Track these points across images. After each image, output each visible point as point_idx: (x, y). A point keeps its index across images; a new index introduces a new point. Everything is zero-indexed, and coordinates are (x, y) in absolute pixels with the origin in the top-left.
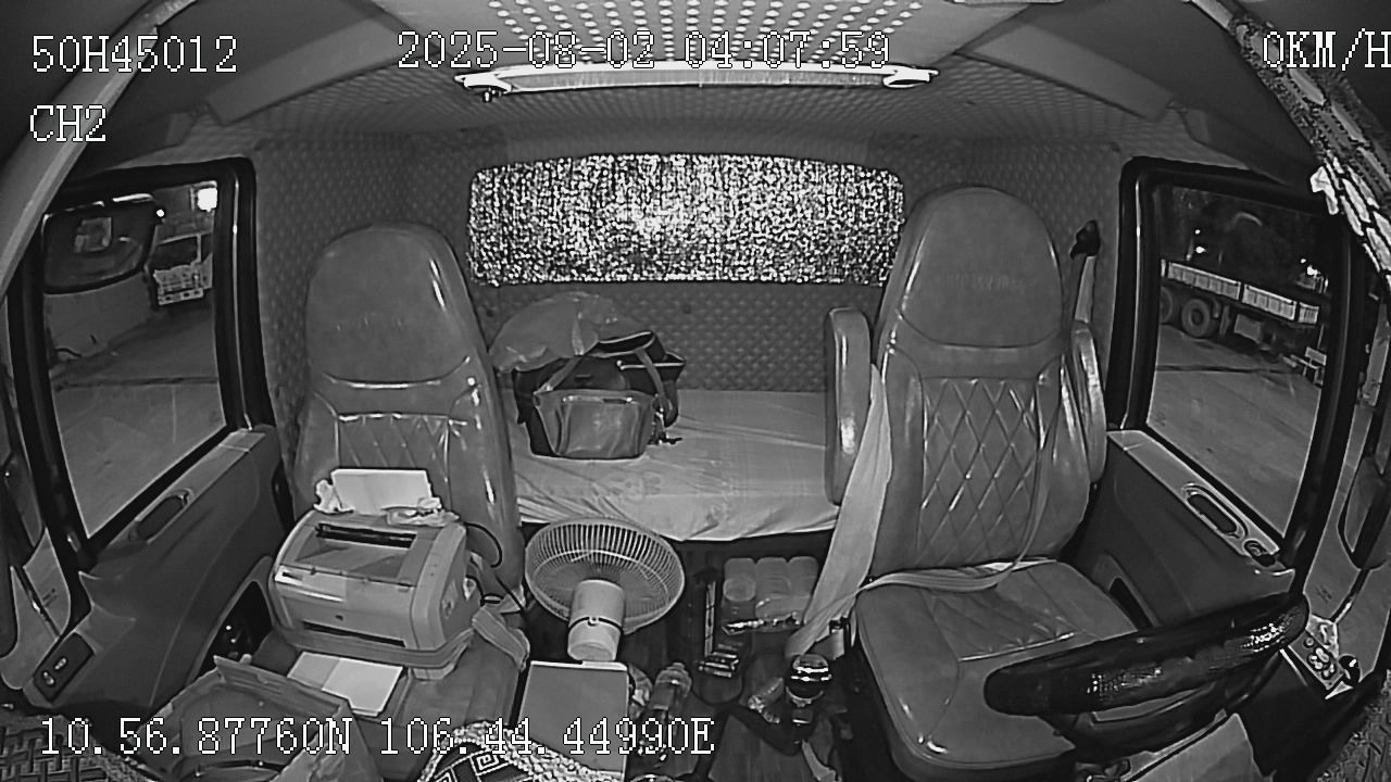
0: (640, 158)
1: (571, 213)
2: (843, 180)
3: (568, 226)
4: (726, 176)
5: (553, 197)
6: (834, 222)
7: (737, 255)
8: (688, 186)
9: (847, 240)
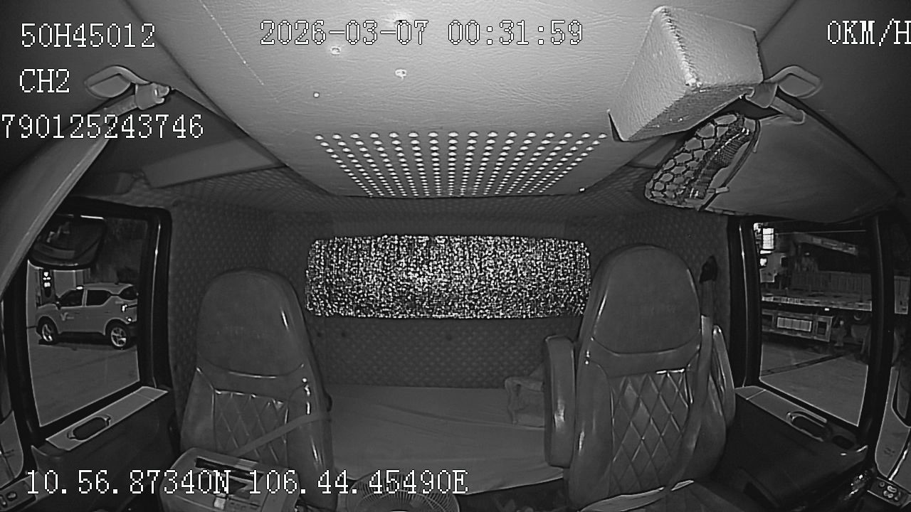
0: (415, 237)
1: (370, 272)
2: (547, 250)
3: (368, 281)
4: (471, 250)
5: (359, 261)
6: (542, 278)
7: (479, 302)
8: (447, 256)
9: (550, 290)
